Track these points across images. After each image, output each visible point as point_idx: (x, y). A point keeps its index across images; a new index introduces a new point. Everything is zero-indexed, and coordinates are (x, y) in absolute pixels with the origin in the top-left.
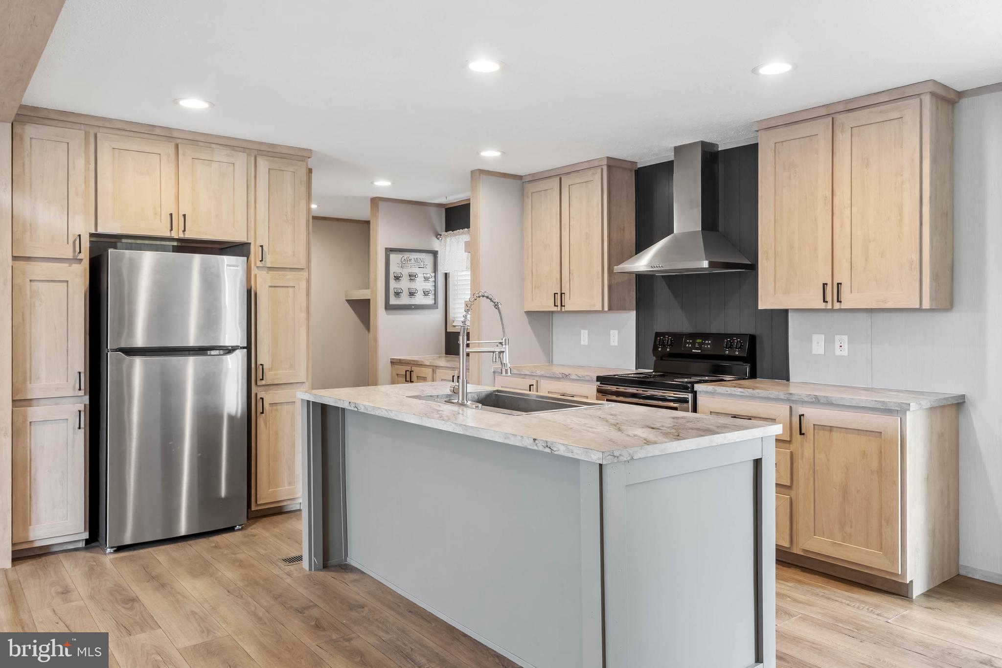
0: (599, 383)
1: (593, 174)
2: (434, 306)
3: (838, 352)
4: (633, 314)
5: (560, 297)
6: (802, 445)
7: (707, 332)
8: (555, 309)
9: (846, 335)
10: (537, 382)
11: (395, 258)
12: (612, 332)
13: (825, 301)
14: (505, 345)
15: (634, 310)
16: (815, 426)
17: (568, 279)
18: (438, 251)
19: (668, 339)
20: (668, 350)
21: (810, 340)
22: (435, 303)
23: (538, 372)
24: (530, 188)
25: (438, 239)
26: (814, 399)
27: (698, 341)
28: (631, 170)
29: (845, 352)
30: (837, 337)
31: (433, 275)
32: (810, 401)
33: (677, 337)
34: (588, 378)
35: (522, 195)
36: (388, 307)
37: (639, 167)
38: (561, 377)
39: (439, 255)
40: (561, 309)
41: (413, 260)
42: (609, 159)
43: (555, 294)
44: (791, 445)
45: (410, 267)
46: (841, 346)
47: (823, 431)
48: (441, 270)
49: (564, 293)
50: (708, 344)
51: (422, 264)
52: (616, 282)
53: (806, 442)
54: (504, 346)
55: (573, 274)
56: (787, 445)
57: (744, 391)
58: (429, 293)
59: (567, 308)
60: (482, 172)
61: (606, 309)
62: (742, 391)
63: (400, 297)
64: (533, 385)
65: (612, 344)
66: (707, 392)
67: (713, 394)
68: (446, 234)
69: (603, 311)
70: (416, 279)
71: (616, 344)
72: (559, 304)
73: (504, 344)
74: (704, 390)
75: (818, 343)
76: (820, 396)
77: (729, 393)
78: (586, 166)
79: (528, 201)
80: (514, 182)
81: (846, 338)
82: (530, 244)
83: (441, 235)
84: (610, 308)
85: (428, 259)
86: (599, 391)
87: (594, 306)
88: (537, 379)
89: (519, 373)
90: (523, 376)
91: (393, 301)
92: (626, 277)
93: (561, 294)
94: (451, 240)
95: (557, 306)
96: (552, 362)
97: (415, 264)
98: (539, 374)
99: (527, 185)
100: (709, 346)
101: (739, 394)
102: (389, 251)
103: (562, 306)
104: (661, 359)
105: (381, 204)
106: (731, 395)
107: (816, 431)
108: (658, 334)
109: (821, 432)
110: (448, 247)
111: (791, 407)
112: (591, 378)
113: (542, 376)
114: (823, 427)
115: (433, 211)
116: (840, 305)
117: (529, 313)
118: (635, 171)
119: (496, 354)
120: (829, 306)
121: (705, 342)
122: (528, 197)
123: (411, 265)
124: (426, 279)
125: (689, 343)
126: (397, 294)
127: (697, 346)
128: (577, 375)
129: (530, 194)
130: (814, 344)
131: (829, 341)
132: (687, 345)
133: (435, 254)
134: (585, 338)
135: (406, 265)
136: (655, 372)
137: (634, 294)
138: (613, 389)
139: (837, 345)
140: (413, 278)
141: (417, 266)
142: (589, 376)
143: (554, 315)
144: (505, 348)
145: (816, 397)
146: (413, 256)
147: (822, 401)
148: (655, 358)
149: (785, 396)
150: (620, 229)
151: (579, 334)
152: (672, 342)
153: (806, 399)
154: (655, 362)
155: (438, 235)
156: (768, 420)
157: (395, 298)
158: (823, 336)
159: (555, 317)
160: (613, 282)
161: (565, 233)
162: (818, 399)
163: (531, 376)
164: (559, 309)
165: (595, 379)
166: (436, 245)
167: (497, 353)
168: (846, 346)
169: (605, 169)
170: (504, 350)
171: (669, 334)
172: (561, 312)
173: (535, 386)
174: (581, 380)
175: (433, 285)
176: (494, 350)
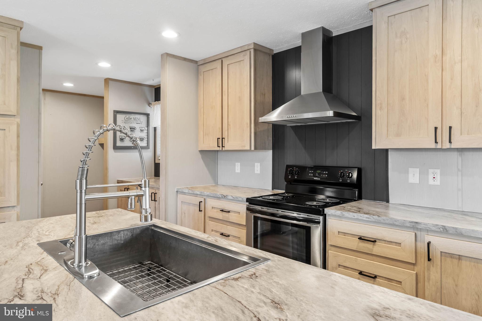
0: (248, 203)
1: (244, 55)
2: (147, 147)
3: (431, 182)
4: (270, 153)
5: (221, 141)
6: (429, 270)
7: (324, 165)
8: (218, 149)
9: (439, 169)
10: (205, 199)
11: (120, 117)
12: (256, 164)
13: (436, 142)
14: (145, 187)
15: (271, 150)
16: (442, 253)
17: (227, 128)
18: (149, 114)
19: (296, 170)
20: (296, 177)
21: (407, 172)
22: (147, 146)
23: (205, 192)
24: (203, 69)
25: (150, 106)
26: (442, 229)
27: (318, 171)
28: (269, 54)
29: (438, 182)
30: (431, 171)
31: (146, 129)
32: (437, 230)
33: (302, 169)
34: (240, 199)
35: (197, 73)
36: (116, 148)
37: (274, 53)
38: (221, 197)
39: (151, 117)
40: (222, 149)
41: (132, 119)
42: (255, 44)
43: (218, 138)
44: (416, 267)
45: (130, 123)
46: (434, 178)
47: (451, 259)
48: (152, 125)
49: (224, 138)
50: (326, 174)
51: (139, 121)
52: (259, 130)
53: (433, 266)
54: (143, 189)
55: (230, 125)
56: (412, 266)
57: (370, 217)
58: (143, 139)
59: (226, 148)
60: (168, 55)
61: (253, 148)
62: (368, 217)
63: (124, 141)
64: (202, 202)
65: (256, 172)
66: (335, 216)
67: (340, 217)
68: (154, 103)
69: (250, 150)
70: (134, 130)
71: (259, 172)
72: (221, 146)
73: (143, 186)
74: (333, 213)
75: (414, 175)
76: (449, 227)
77: (356, 217)
78: (240, 50)
79: (201, 77)
80: (192, 65)
81: (438, 171)
82: (202, 105)
83: (151, 104)
84: (256, 148)
85: (143, 119)
86: (248, 209)
87: (244, 146)
88: (205, 197)
89: (192, 193)
90: (196, 195)
91: (119, 144)
92: (266, 127)
93: (222, 138)
94: (157, 107)
95: (220, 147)
96: (217, 183)
97: (134, 121)
98: (206, 194)
99: (201, 67)
100: (326, 176)
101: (365, 219)
102: (116, 112)
103: (222, 147)
104: (291, 184)
105: (110, 82)
106: (357, 219)
107: (443, 258)
108: (288, 167)
109: (449, 260)
110: (155, 112)
111: (416, 234)
112: (243, 199)
113: (208, 196)
114: (451, 256)
115: (146, 89)
116: (450, 146)
117: (202, 152)
118: (272, 56)
119: (131, 199)
120: (439, 146)
121: (323, 172)
122: (201, 75)
123: (132, 121)
124: (142, 131)
125: (311, 173)
126: (122, 140)
127: (317, 175)
128: (232, 196)
129: (202, 73)
130: (411, 175)
131: (423, 174)
132: (310, 175)
133: (148, 115)
134: (238, 168)
135: (128, 122)
136: (287, 193)
137: (271, 139)
138: (259, 208)
139: (431, 177)
140: (133, 130)
141: (135, 123)
142: (241, 197)
143: (218, 153)
144: (145, 192)
145: (444, 228)
146: (132, 116)
147: (450, 232)
148: (286, 183)
149: (411, 224)
150: (262, 94)
151: (235, 166)
152: (298, 172)
153: (434, 228)
154: (286, 185)
155: (149, 104)
156: (393, 243)
157: (120, 142)
158: (418, 170)
159: (219, 153)
160: (257, 130)
161: (225, 98)
162: (446, 229)
163: (201, 195)
164: (221, 149)
165: (245, 200)
166: (148, 110)
167: (133, 197)
168: (438, 177)
169: (252, 51)
170: (143, 193)
171: (297, 167)
172: (222, 151)
173: (203, 203)
174: (235, 200)
175: (146, 135)
176: (128, 194)
